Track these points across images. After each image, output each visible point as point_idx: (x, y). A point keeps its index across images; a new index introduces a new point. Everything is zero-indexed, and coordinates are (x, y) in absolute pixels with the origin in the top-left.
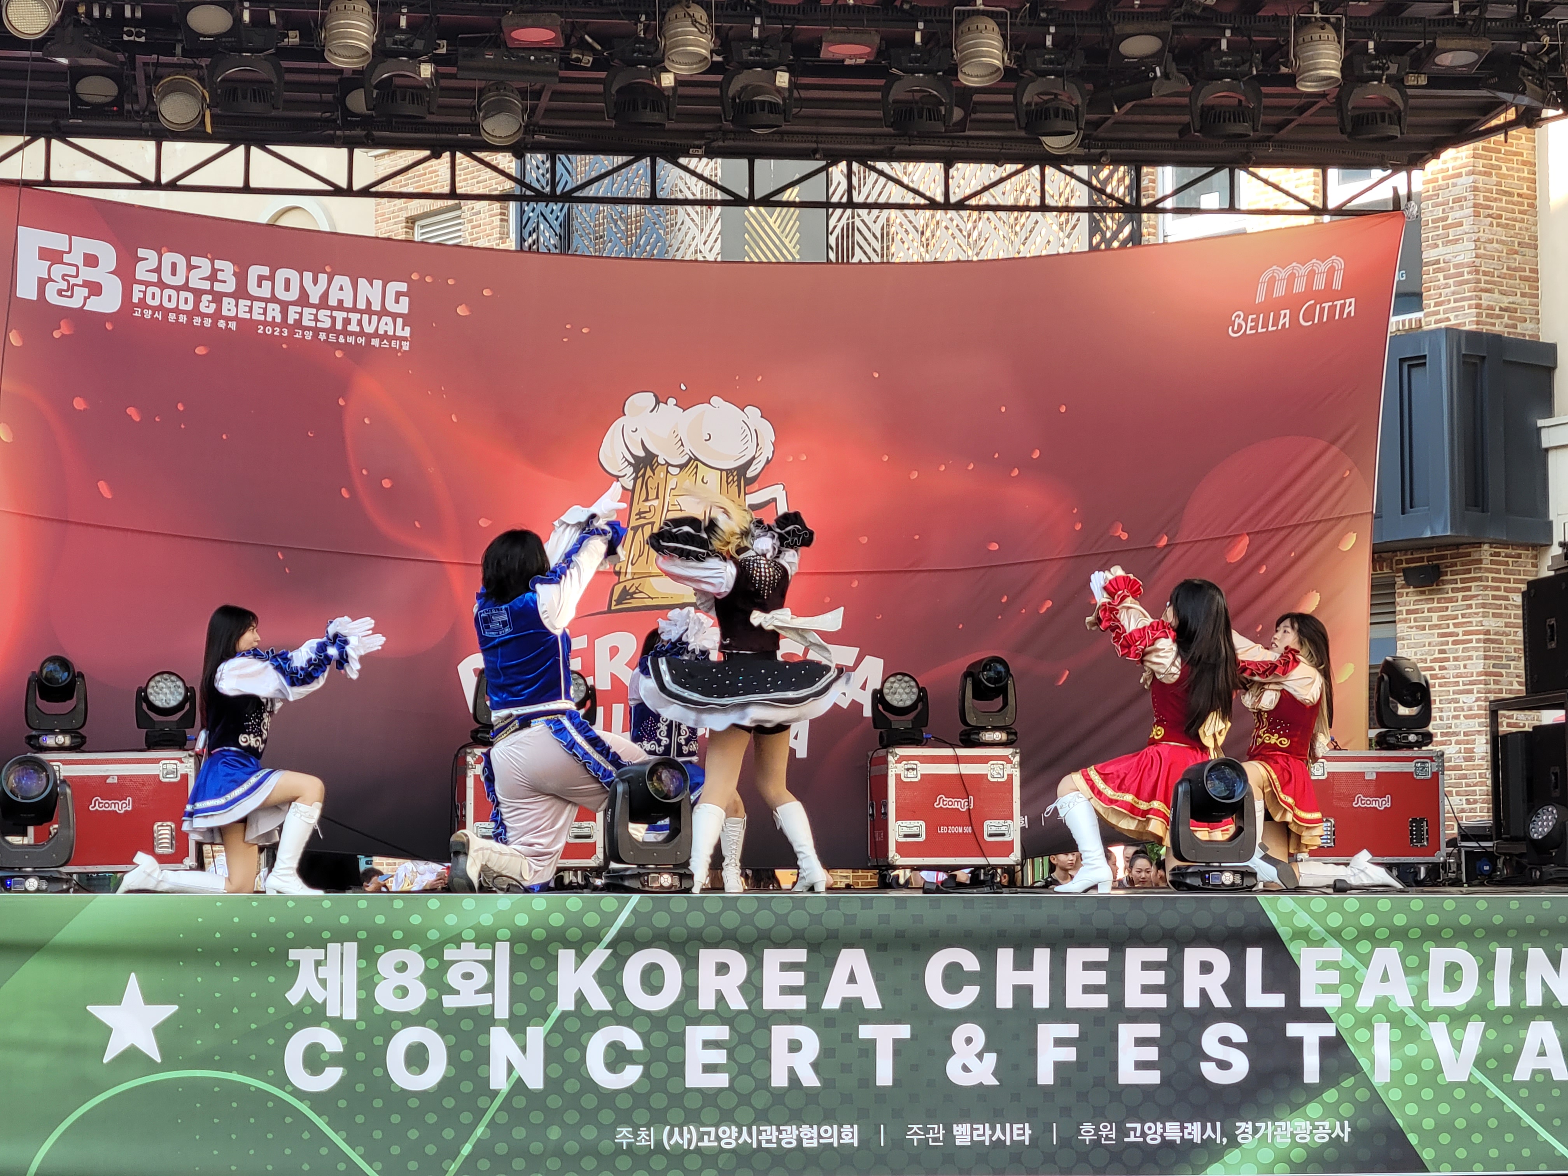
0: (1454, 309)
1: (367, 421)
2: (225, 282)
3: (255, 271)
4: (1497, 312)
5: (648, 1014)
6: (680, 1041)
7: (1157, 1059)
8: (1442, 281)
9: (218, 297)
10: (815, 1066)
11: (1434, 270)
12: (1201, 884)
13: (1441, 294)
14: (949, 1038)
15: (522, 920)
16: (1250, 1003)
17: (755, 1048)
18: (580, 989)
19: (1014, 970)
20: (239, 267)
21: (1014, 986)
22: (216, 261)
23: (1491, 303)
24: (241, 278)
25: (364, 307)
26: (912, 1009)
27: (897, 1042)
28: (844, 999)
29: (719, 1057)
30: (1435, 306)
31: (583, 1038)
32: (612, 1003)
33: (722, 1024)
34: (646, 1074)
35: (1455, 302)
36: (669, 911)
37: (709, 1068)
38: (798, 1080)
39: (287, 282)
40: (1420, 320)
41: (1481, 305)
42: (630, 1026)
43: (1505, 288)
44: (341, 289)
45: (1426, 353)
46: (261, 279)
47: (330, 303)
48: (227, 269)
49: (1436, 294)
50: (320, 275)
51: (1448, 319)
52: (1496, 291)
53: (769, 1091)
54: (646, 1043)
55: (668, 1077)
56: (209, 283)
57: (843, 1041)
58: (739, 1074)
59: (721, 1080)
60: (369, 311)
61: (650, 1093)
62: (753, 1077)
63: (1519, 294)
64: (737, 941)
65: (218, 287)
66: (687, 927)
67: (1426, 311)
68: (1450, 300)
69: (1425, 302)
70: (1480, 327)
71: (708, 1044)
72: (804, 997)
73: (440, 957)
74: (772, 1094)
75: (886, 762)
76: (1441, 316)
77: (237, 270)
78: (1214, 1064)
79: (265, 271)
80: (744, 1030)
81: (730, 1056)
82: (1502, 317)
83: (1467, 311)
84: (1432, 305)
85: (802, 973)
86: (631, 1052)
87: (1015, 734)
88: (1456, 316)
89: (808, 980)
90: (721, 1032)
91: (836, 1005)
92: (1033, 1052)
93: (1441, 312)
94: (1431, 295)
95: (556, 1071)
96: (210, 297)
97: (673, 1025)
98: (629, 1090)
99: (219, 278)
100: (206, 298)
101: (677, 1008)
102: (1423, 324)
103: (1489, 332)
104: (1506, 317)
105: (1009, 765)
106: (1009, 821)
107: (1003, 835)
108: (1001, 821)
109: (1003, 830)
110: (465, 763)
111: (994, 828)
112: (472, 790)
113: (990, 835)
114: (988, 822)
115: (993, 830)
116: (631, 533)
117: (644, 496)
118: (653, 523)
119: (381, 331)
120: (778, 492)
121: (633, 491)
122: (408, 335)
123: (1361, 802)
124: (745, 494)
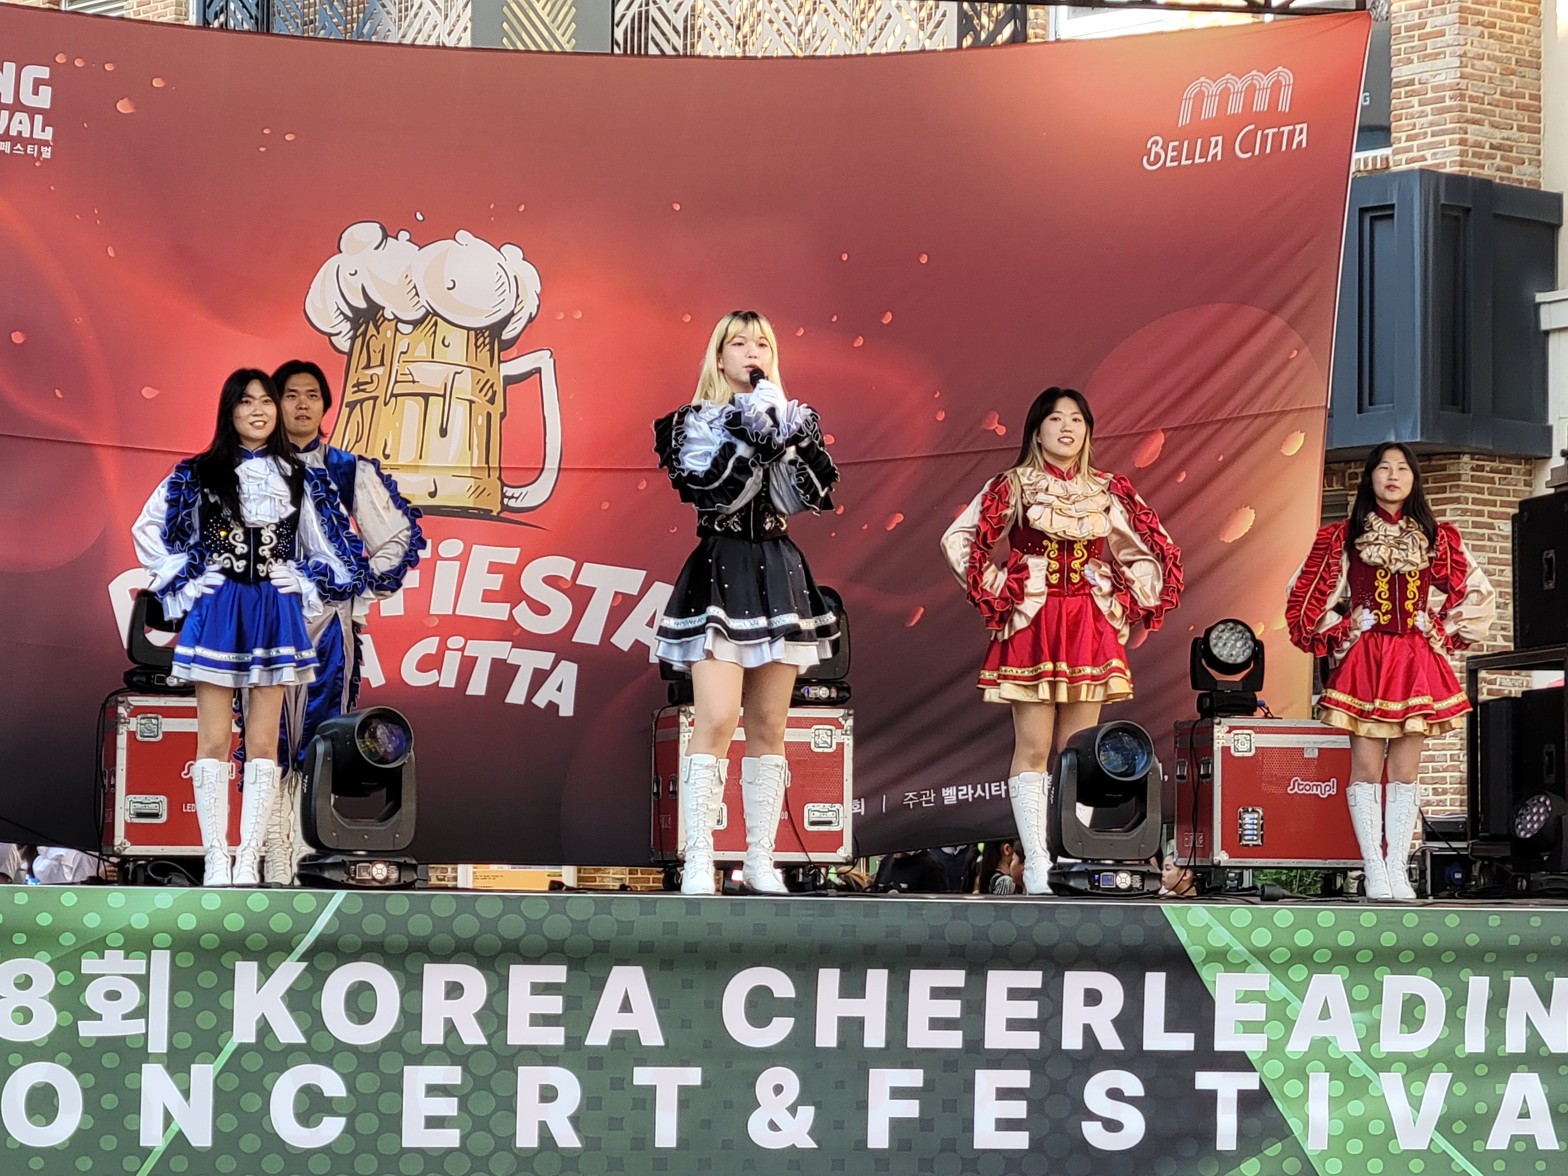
0: (1432, 145)
4: (1487, 150)
5: (354, 1049)
6: (396, 1085)
7: (1025, 1116)
8: (1417, 108)
10: (575, 1120)
11: (1406, 93)
12: (1088, 887)
13: (1414, 125)
14: (753, 1086)
15: (187, 922)
16: (1149, 1044)
17: (495, 1096)
18: (263, 1015)
19: (840, 997)
21: (840, 1018)
23: (1480, 139)
26: (705, 1047)
27: (683, 1090)
28: (615, 1032)
29: (448, 1107)
30: (1406, 141)
31: (267, 1080)
32: (305, 1033)
33: (453, 1064)
34: (349, 1129)
35: (1433, 136)
36: (384, 913)
37: (433, 1122)
38: (552, 1138)
40: (1388, 159)
41: (1466, 140)
42: (330, 1065)
43: (1498, 119)
45: (1394, 202)
49: (1408, 125)
51: (1424, 158)
52: (1486, 123)
53: (513, 1153)
54: (351, 1088)
55: (378, 1133)
57: (613, 1088)
58: (474, 1129)
59: (450, 1138)
61: (354, 1154)
62: (493, 1135)
63: (1515, 128)
64: (476, 955)
66: (408, 935)
67: (1394, 146)
68: (1426, 133)
69: (1393, 135)
70: (1465, 169)
71: (433, 1090)
72: (562, 1029)
73: (76, 969)
74: (516, 1156)
75: (677, 724)
76: (1416, 153)
78: (1100, 1123)
80: (482, 1072)
81: (462, 1106)
82: (1493, 157)
83: (1448, 148)
84: (1403, 139)
85: (561, 998)
86: (330, 1099)
87: (848, 690)
88: (1435, 154)
89: (567, 1007)
90: (452, 1075)
91: (604, 1041)
92: (863, 1106)
93: (1415, 149)
94: (1402, 126)
95: (230, 1123)
97: (387, 1065)
98: (326, 1150)
101: (392, 1042)
102: (1392, 164)
103: (1475, 176)
104: (1499, 158)
105: (839, 731)
106: (838, 806)
107: (829, 823)
108: (827, 805)
109: (830, 816)
110: (116, 716)
111: (817, 814)
112: (125, 752)
113: (813, 823)
114: (809, 806)
115: (816, 817)
116: (345, 411)
117: (363, 362)
118: (375, 398)
119: (13, 133)
120: (543, 360)
121: (350, 354)
122: (50, 138)
123: (1298, 787)
124: (500, 362)
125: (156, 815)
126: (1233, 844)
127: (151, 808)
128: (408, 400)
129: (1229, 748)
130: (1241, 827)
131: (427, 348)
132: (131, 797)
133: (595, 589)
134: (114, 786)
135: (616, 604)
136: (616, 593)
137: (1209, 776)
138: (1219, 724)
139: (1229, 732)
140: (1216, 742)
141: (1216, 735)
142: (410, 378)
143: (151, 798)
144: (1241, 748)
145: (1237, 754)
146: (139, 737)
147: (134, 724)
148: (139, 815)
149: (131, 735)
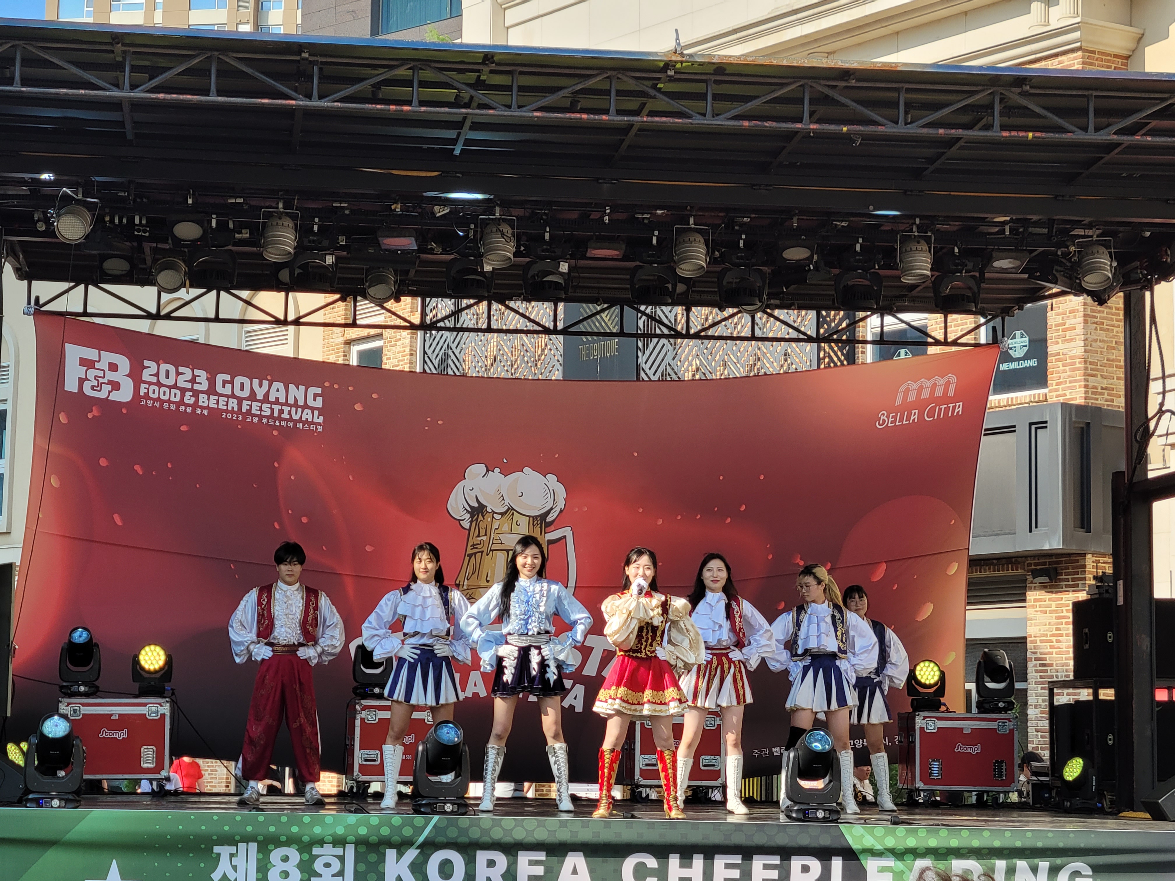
0: (1069, 388)
1: (293, 478)
2: (201, 384)
3: (221, 378)
4: (1099, 390)
8: (1061, 368)
9: (196, 394)
11: (1056, 359)
13: (1060, 377)
15: (363, 831)
20: (211, 375)
22: (195, 370)
23: (1095, 384)
24: (212, 382)
25: (293, 403)
30: (1056, 385)
35: (1070, 383)
39: (242, 385)
40: (1046, 395)
41: (1088, 385)
43: (1105, 374)
44: (278, 390)
45: (1047, 419)
46: (225, 382)
47: (270, 400)
48: (202, 376)
49: (1057, 377)
50: (264, 381)
51: (1065, 395)
52: (1099, 376)
56: (190, 384)
60: (296, 405)
63: (1115, 378)
65: (196, 387)
67: (1050, 388)
68: (1066, 381)
69: (1049, 382)
70: (1087, 401)
73: (310, 852)
76: (1060, 392)
77: (209, 376)
79: (228, 377)
82: (1102, 394)
83: (1078, 390)
84: (1054, 384)
88: (1071, 393)
93: (1060, 390)
94: (1053, 377)
96: (191, 393)
99: (197, 381)
100: (189, 394)
102: (1048, 398)
103: (1094, 405)
104: (1106, 394)
105: (718, 719)
106: (718, 757)
107: (713, 766)
108: (712, 757)
109: (713, 762)
110: (355, 710)
111: (707, 761)
112: (359, 728)
113: (705, 766)
114: (703, 757)
115: (706, 762)
116: (467, 558)
117: (476, 533)
118: (482, 552)
119: (304, 419)
120: (567, 532)
121: (469, 530)
122: (321, 422)
123: (960, 748)
124: (545, 533)
125: (374, 761)
126: (926, 777)
127: (373, 757)
128: (499, 553)
129: (924, 728)
130: (930, 768)
131: (508, 525)
132: (362, 751)
133: (593, 648)
134: (354, 745)
135: (604, 655)
136: (604, 650)
137: (914, 742)
138: (918, 715)
139: (923, 720)
140: (917, 724)
141: (917, 721)
142: (500, 542)
143: (372, 752)
144: (930, 728)
145: (928, 731)
146: (366, 721)
147: (364, 714)
148: (366, 760)
149: (362, 720)
